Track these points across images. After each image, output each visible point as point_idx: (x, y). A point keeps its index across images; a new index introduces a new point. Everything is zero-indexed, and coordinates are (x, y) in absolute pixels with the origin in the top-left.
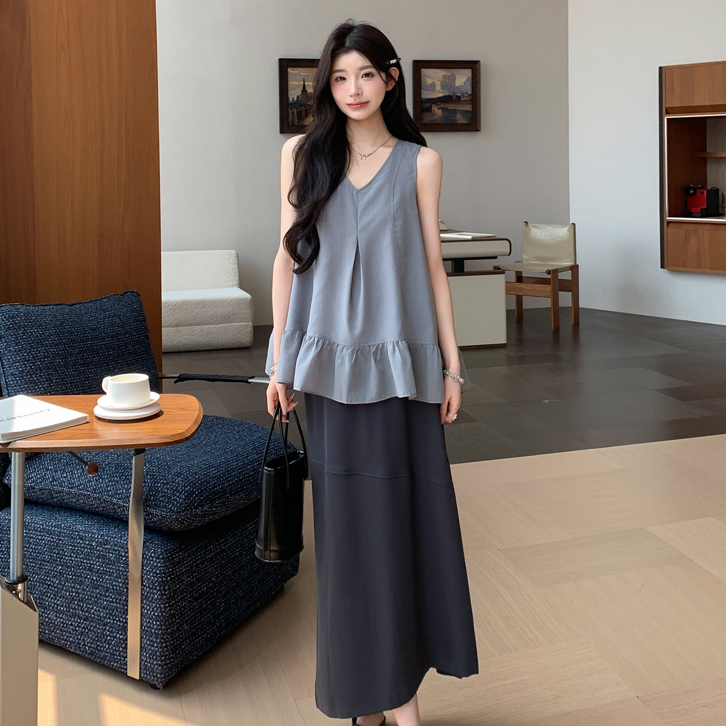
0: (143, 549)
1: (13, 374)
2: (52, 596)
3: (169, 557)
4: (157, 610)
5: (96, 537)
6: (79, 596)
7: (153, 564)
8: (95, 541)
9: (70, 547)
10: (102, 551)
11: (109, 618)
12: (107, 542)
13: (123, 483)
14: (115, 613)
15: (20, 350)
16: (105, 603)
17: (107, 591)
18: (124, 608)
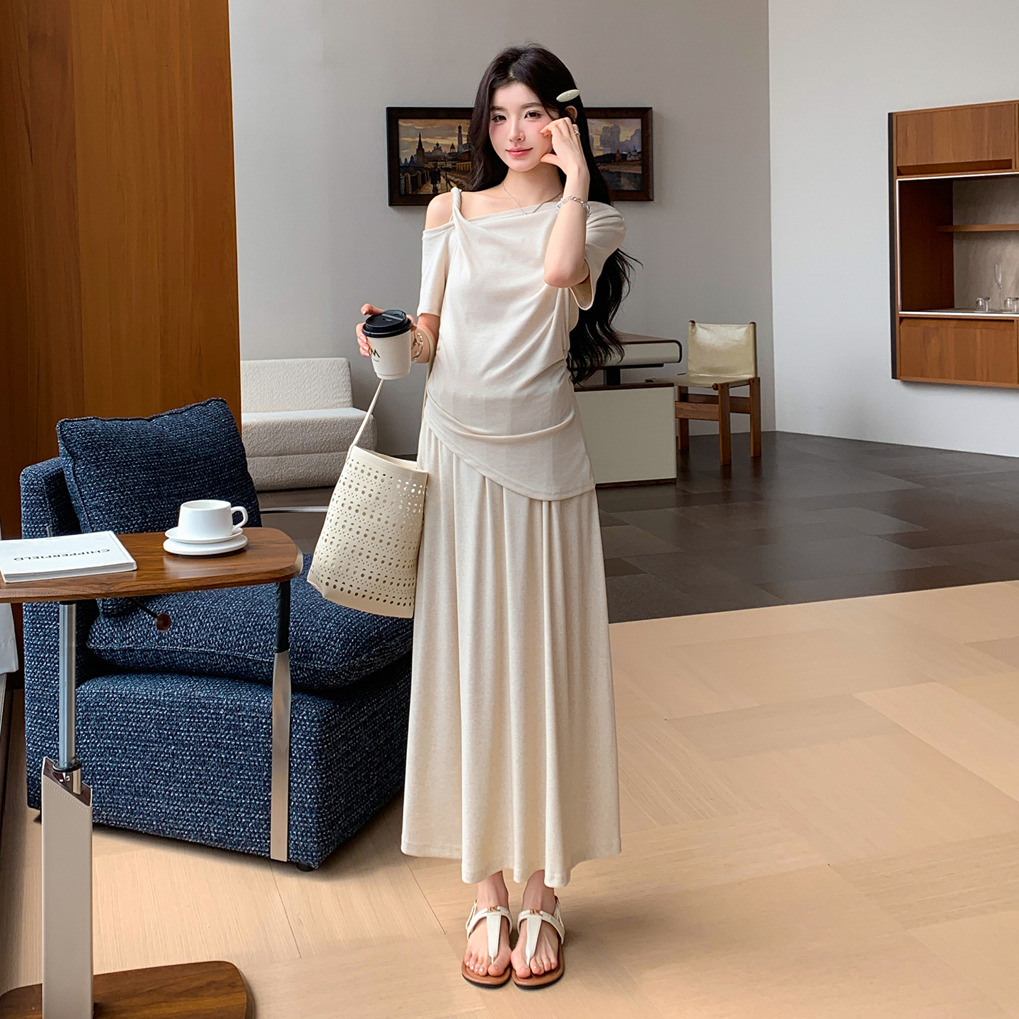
0: (291, 712)
1: (97, 507)
2: (162, 782)
3: (325, 719)
4: (312, 781)
5: (224, 702)
6: (200, 778)
7: (306, 729)
8: (223, 708)
9: (188, 720)
10: (233, 720)
11: (245, 798)
12: (240, 708)
13: (260, 634)
14: (253, 792)
15: (103, 476)
16: (239, 782)
17: (241, 768)
18: (265, 785)
